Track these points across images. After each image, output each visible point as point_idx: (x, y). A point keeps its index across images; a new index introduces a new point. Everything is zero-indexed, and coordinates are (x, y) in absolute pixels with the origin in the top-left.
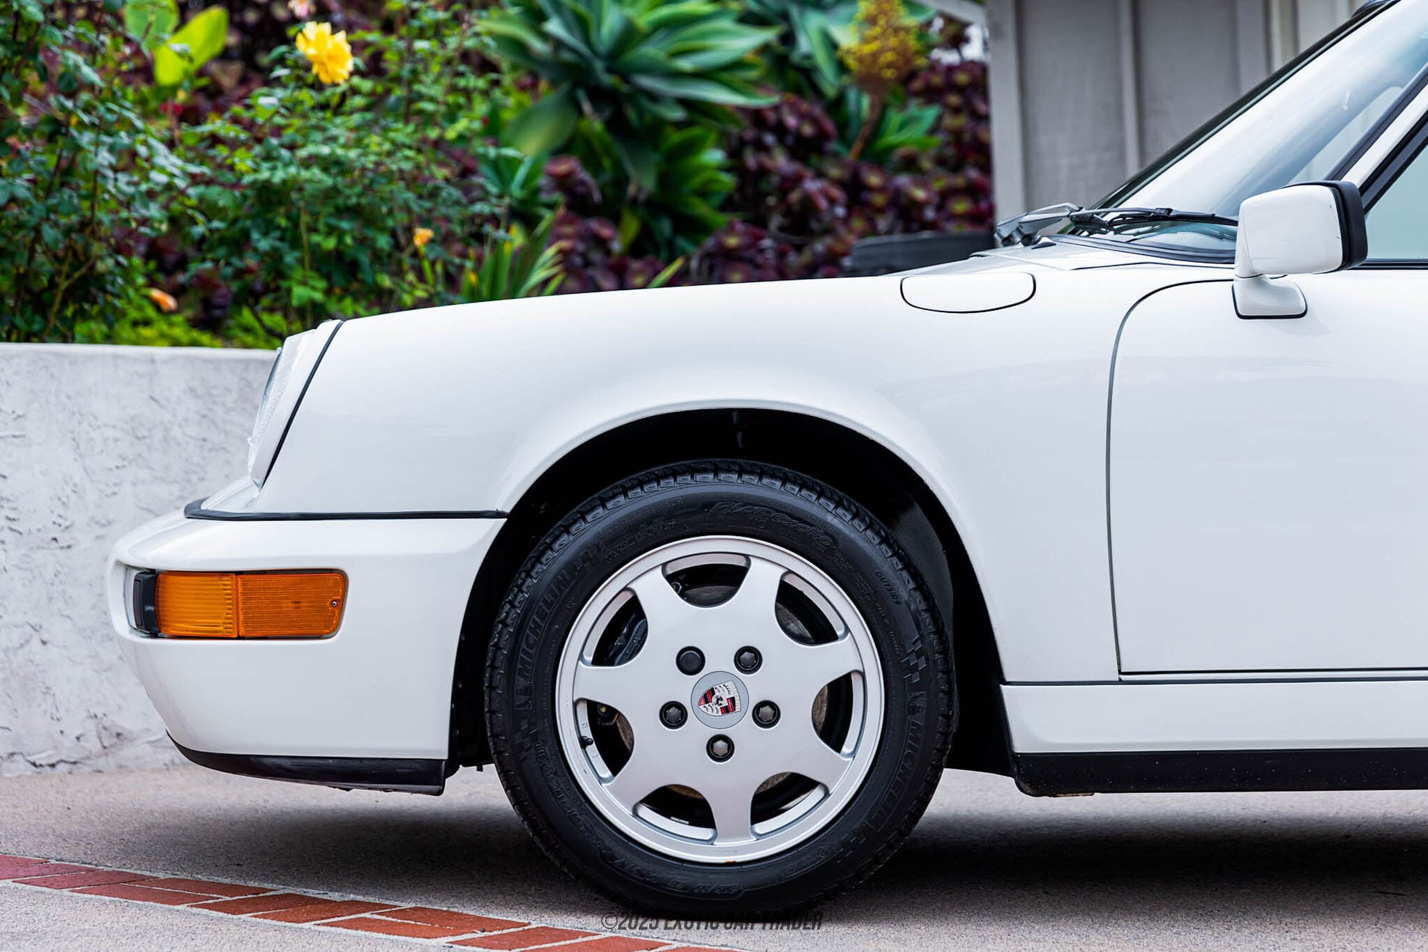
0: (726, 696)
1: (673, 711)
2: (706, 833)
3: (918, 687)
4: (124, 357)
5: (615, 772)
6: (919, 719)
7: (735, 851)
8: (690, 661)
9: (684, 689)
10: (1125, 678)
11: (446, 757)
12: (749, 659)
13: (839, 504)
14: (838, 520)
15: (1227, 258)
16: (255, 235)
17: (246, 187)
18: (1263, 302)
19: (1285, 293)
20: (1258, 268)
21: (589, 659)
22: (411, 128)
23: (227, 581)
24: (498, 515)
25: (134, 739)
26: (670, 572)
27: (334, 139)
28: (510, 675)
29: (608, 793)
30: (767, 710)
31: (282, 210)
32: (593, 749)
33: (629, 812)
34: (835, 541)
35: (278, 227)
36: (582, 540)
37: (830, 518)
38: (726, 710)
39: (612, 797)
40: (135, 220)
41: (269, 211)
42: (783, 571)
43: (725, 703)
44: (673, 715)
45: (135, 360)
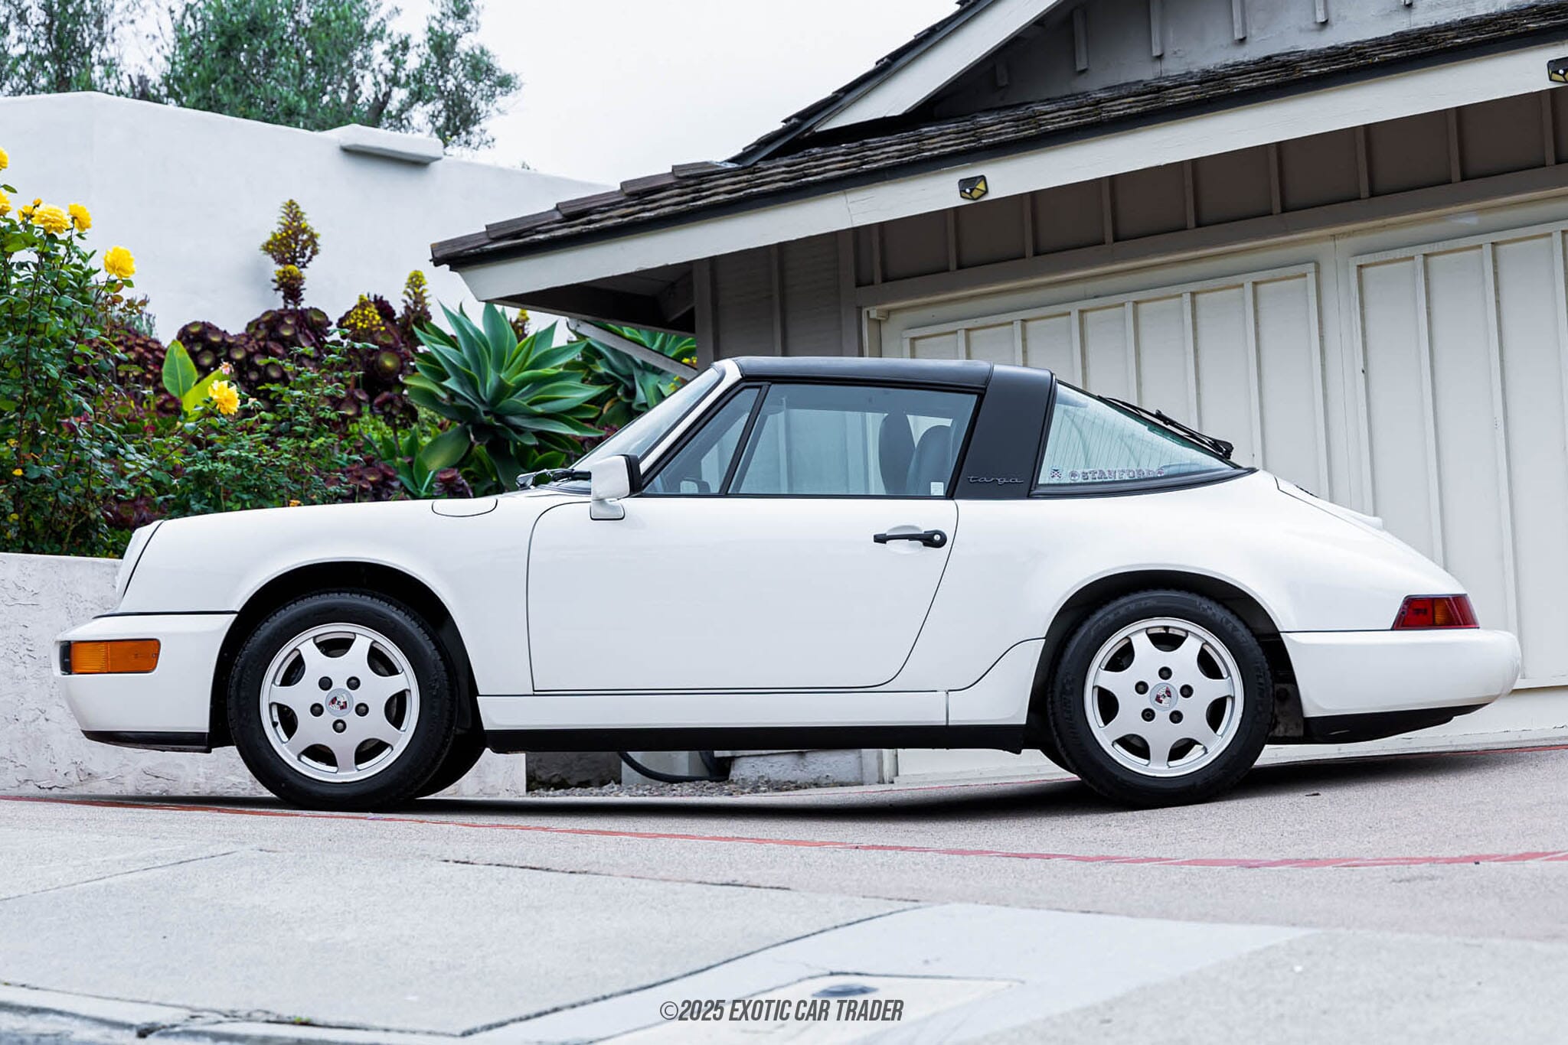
0: (342, 701)
1: (317, 708)
2: (334, 769)
3: (435, 696)
4: (99, 563)
5: (289, 738)
6: (436, 713)
7: (347, 777)
8: (325, 684)
9: (322, 697)
10: (536, 693)
11: (207, 731)
12: (354, 683)
13: (399, 608)
14: (398, 616)
15: (588, 492)
16: (192, 502)
17: (188, 474)
18: (601, 512)
19: (614, 508)
20: (601, 496)
21: (278, 683)
22: (292, 440)
23: (103, 645)
24: (233, 612)
25: (99, 777)
26: (318, 641)
27: (242, 447)
28: (238, 691)
29: (286, 749)
30: (363, 708)
31: (210, 488)
32: (279, 727)
33: (296, 758)
34: (396, 626)
35: (207, 498)
36: (274, 625)
37: (394, 615)
38: (342, 708)
39: (288, 751)
40: (115, 490)
41: (202, 488)
42: (371, 641)
43: (342, 704)
44: (317, 710)
45: (104, 565)
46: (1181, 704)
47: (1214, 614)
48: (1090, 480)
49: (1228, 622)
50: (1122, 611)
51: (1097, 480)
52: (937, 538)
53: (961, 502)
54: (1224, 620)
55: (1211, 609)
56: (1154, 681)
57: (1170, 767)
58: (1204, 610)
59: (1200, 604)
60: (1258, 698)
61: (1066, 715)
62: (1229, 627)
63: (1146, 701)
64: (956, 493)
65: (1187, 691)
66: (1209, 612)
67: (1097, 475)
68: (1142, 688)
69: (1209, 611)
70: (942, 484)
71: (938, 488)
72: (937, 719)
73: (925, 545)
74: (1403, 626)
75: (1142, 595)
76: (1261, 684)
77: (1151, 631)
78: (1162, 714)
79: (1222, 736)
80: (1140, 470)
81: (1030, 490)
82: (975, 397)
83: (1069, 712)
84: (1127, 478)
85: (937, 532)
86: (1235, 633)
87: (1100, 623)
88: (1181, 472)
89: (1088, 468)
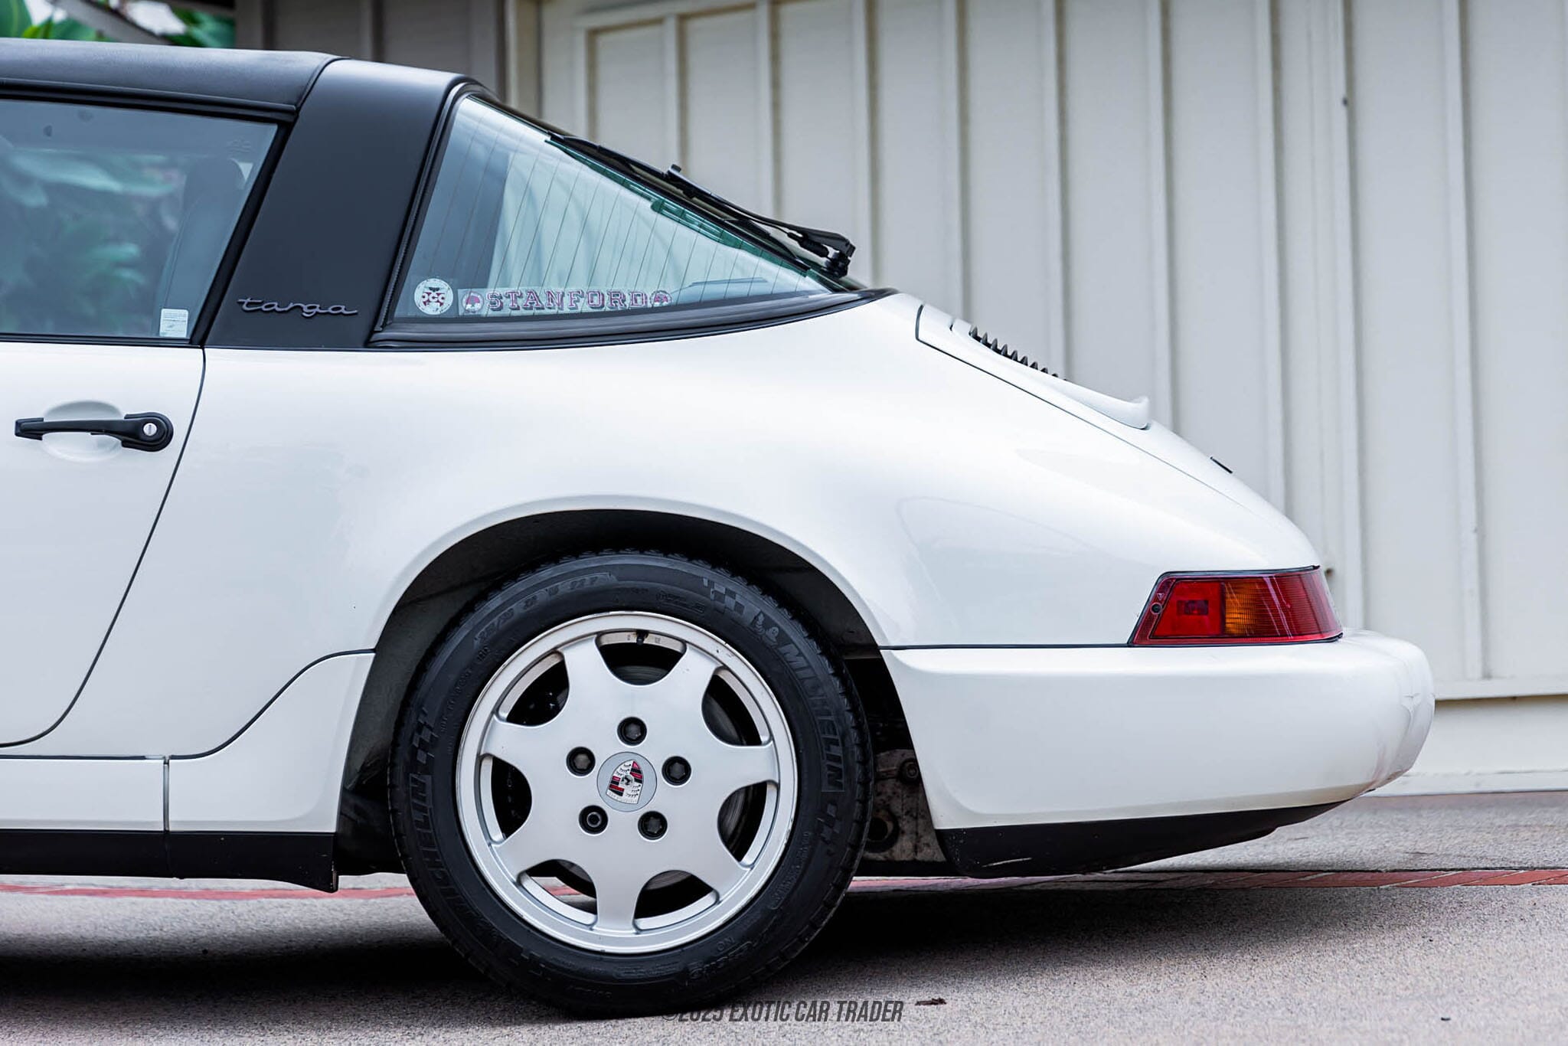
46: (664, 798)
47: (739, 607)
48: (506, 312)
49: (768, 623)
50: (542, 596)
51: (522, 312)
52: (150, 430)
53: (216, 355)
54: (761, 618)
55: (732, 594)
56: (607, 746)
57: (639, 931)
58: (719, 597)
59: (711, 583)
60: (827, 789)
61: (418, 816)
62: (772, 633)
63: (589, 790)
64: (210, 336)
65: (677, 770)
66: (729, 602)
67: (520, 302)
68: (580, 761)
69: (728, 599)
70: (186, 312)
71: (175, 322)
72: (144, 817)
73: (125, 444)
74: (1154, 636)
75: (590, 561)
76: (837, 759)
77: (607, 640)
78: (623, 819)
79: (752, 866)
80: (617, 294)
81: (372, 332)
82: (273, 129)
83: (424, 809)
84: (587, 309)
85: (152, 418)
86: (783, 649)
87: (495, 620)
88: (705, 298)
89: (506, 285)
